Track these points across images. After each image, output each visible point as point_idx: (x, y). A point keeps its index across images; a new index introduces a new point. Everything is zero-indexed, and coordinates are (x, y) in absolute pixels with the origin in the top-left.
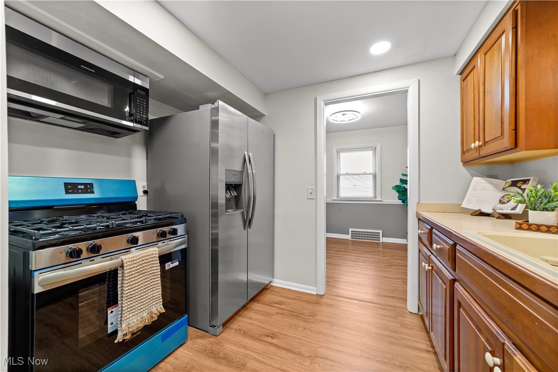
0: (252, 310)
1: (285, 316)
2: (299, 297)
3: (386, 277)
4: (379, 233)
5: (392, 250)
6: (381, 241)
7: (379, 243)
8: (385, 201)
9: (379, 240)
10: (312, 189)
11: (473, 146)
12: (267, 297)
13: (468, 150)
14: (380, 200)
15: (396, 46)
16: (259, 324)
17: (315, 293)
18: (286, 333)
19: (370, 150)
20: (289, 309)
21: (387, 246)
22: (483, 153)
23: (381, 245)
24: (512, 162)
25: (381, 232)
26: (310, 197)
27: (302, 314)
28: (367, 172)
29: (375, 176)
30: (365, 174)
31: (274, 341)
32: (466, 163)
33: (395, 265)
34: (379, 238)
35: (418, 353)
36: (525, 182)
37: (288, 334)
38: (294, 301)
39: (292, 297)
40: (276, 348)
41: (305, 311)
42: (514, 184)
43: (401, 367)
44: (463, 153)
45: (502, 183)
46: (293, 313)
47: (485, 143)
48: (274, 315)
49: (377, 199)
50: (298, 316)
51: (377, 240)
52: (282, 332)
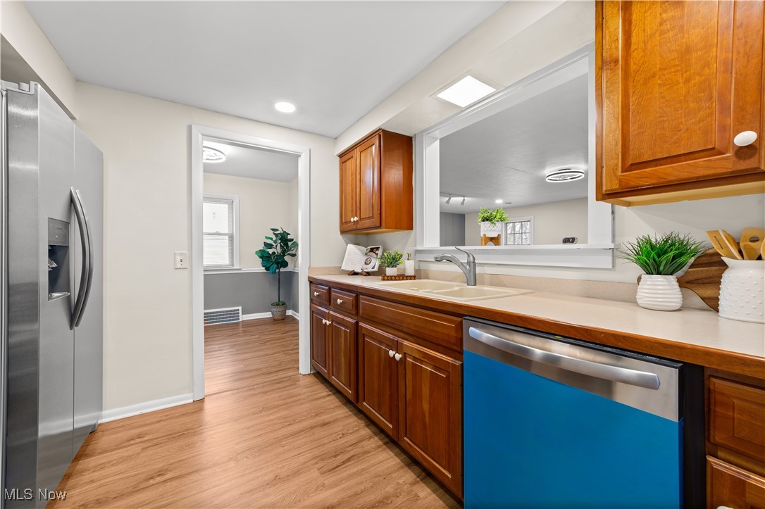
0: (84, 471)
1: (163, 445)
2: (166, 416)
3: (266, 355)
4: (238, 310)
5: (258, 327)
6: (241, 320)
7: (238, 323)
8: (245, 270)
9: (239, 319)
10: (181, 254)
11: (352, 220)
12: (103, 441)
13: (346, 223)
14: (239, 268)
15: (301, 110)
16: (120, 477)
17: (191, 401)
18: (180, 459)
19: (225, 203)
20: (162, 435)
21: (248, 324)
22: (359, 226)
23: (241, 324)
24: (367, 234)
25: (240, 308)
26: (179, 265)
27: (187, 430)
28: (221, 232)
29: (231, 238)
30: (218, 234)
31: (168, 476)
32: (343, 232)
33: (268, 341)
34: (238, 316)
35: (323, 400)
36: (378, 249)
37: (184, 458)
38: (162, 423)
39: (155, 420)
40: (178, 480)
41: (189, 426)
42: (372, 250)
43: (316, 415)
44: (342, 223)
45: (364, 249)
46: (174, 435)
47: (360, 219)
48: (139, 454)
49: (234, 268)
50: (184, 434)
51: (237, 320)
52: (172, 462)
